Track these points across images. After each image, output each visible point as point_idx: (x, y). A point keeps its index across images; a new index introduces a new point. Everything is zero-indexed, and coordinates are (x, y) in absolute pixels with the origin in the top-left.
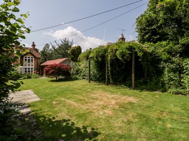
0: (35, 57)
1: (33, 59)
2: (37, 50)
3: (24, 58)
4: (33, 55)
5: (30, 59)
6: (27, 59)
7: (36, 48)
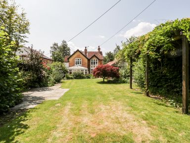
0: (99, 60)
1: (98, 61)
2: (101, 53)
3: (91, 61)
4: (97, 58)
5: (96, 61)
6: (93, 61)
7: (101, 51)
